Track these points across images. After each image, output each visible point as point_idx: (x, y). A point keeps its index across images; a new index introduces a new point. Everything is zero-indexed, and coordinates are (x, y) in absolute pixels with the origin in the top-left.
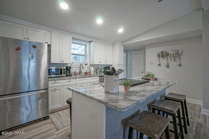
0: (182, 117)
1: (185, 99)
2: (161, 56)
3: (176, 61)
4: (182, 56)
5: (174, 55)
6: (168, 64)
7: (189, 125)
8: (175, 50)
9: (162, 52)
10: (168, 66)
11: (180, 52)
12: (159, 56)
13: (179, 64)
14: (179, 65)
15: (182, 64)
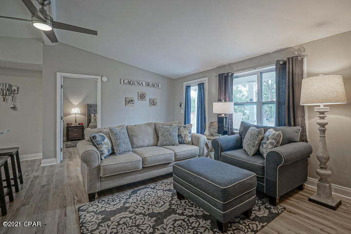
0: (13, 177)
1: (18, 152)
3: (6, 102)
4: (18, 95)
5: (3, 92)
7: (22, 182)
8: (6, 84)
11: (14, 88)
13: (12, 106)
14: (11, 108)
15: (17, 106)
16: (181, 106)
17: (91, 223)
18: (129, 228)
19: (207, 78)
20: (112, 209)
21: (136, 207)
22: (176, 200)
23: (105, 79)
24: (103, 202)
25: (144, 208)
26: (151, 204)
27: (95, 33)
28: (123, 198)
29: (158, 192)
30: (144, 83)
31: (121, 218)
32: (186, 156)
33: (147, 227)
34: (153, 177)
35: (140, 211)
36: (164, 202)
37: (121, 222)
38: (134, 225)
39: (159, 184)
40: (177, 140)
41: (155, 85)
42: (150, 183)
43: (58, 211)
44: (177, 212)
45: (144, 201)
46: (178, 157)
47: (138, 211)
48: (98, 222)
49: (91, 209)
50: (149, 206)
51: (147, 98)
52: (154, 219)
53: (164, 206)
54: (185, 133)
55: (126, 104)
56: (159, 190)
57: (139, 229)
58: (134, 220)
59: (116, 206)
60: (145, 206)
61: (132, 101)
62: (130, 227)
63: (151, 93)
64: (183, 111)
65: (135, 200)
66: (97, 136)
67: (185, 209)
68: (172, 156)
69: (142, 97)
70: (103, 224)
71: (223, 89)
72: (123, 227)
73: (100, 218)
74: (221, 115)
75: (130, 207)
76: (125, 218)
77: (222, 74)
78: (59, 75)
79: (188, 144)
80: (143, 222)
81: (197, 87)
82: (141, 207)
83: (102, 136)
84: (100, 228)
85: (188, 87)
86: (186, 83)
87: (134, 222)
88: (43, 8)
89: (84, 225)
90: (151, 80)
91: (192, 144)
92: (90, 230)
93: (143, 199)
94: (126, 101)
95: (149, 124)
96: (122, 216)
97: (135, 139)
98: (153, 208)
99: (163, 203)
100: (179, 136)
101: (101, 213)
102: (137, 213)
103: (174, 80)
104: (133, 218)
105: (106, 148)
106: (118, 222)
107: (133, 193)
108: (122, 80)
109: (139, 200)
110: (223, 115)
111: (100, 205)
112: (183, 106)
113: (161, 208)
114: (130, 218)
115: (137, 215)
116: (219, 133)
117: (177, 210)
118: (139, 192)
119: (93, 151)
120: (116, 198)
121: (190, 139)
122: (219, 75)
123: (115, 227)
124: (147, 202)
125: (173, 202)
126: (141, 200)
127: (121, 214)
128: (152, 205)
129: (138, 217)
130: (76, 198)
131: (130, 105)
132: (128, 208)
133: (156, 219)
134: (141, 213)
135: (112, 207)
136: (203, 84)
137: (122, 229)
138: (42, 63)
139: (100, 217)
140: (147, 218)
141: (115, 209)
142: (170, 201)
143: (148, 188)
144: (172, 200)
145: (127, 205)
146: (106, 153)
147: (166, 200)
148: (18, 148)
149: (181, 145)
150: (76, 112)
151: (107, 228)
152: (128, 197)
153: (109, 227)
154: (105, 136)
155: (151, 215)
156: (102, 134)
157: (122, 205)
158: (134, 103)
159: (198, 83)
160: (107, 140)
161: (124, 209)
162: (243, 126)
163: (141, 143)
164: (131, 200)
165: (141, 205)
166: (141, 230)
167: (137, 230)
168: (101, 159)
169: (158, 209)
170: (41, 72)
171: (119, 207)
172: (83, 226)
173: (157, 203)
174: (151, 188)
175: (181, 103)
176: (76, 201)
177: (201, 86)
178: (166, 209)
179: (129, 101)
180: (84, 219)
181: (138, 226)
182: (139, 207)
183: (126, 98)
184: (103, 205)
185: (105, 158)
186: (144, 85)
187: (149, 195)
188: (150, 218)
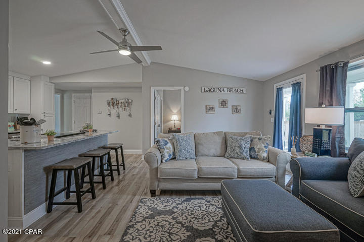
1: (122, 146)
2: (111, 104)
3: (126, 111)
4: (132, 106)
5: (124, 104)
6: (119, 114)
8: (126, 99)
9: (112, 99)
10: (118, 116)
11: (130, 101)
12: (109, 103)
13: (129, 114)
15: (132, 114)
16: (270, 113)
17: (140, 215)
18: (163, 233)
19: (305, 75)
20: (162, 209)
21: (181, 215)
22: (224, 222)
23: (187, 89)
24: (159, 200)
25: (187, 218)
26: (196, 216)
27: (159, 48)
28: (175, 202)
29: (211, 206)
30: (226, 90)
31: (163, 220)
32: (252, 174)
33: (178, 239)
34: (215, 189)
35: (181, 220)
36: (209, 220)
37: (160, 224)
38: (168, 231)
39: (217, 199)
40: (247, 153)
41: (239, 90)
42: (209, 195)
43: (129, 197)
44: (216, 237)
45: (192, 211)
46: (242, 174)
47: (180, 219)
48: (146, 216)
49: (148, 203)
50: (192, 218)
51: (230, 105)
52: (189, 234)
53: (206, 224)
54: (259, 147)
55: (206, 111)
56: (213, 205)
57: (170, 237)
58: (171, 226)
59: (166, 207)
60: (189, 217)
61: (212, 108)
62: (165, 232)
63: (233, 99)
64: (272, 120)
65: (185, 208)
66: (161, 141)
67: (227, 238)
68: (234, 172)
69: (224, 103)
70: (147, 220)
71: (328, 88)
72: (159, 230)
73: (148, 214)
74: (319, 126)
75: (176, 212)
76: (166, 221)
77: (326, 66)
78: (153, 89)
79: (262, 160)
80: (177, 232)
81: (291, 88)
82: (185, 216)
83: (166, 141)
84: (144, 222)
85: (279, 90)
86: (277, 84)
87: (170, 229)
88: (125, 38)
89: (136, 215)
90: (234, 86)
91: (269, 161)
92: (137, 220)
93: (192, 209)
94: (206, 109)
95: (218, 133)
96: (164, 219)
97: (200, 148)
98: (194, 222)
99: (207, 221)
100: (251, 149)
101: (152, 209)
102: (178, 221)
103: (263, 82)
104: (171, 224)
105: (167, 152)
106: (158, 223)
107: (187, 200)
108: (203, 88)
109: (188, 208)
110: (323, 127)
111: (156, 202)
112: (273, 113)
113: (203, 225)
114: (170, 223)
115: (177, 223)
116: (314, 151)
117: (217, 235)
118: (192, 201)
119: (152, 154)
120: (170, 200)
121: (265, 155)
122: (322, 68)
123: (154, 226)
124: (193, 214)
125: (220, 224)
126: (190, 210)
127: (166, 216)
128: (196, 218)
129: (176, 225)
130: (145, 191)
131: (211, 112)
132: (173, 213)
133: (190, 235)
134: (181, 223)
135: (163, 207)
136: (299, 84)
137: (157, 230)
138: (141, 81)
139: (150, 212)
140: (183, 229)
141: (164, 210)
142: (216, 222)
143: (203, 199)
144: (220, 221)
145: (175, 210)
146: (167, 157)
147: (213, 219)
148: (122, 144)
149: (253, 160)
150: (175, 119)
151: (147, 225)
152: (180, 203)
153: (150, 223)
154: (168, 141)
155: (189, 229)
156: (165, 139)
157: (171, 208)
158: (214, 111)
159: (293, 83)
160: (169, 145)
161: (171, 212)
162: (356, 145)
163: (206, 152)
164: (180, 207)
165: (186, 214)
166: (170, 239)
167: (168, 237)
168: (162, 162)
169: (199, 225)
170: (141, 88)
171: (168, 209)
172: (134, 215)
173: (202, 218)
174: (206, 201)
175: (271, 110)
176: (144, 193)
177: (297, 87)
178: (207, 228)
179: (211, 109)
180: (139, 209)
181: (170, 234)
182: (183, 216)
183: (206, 106)
184: (158, 203)
185: (166, 161)
186: (226, 91)
187: (200, 207)
188: (185, 231)
